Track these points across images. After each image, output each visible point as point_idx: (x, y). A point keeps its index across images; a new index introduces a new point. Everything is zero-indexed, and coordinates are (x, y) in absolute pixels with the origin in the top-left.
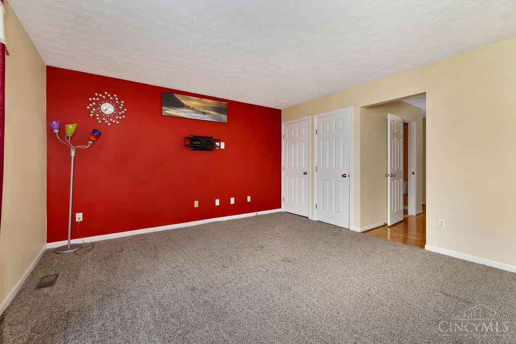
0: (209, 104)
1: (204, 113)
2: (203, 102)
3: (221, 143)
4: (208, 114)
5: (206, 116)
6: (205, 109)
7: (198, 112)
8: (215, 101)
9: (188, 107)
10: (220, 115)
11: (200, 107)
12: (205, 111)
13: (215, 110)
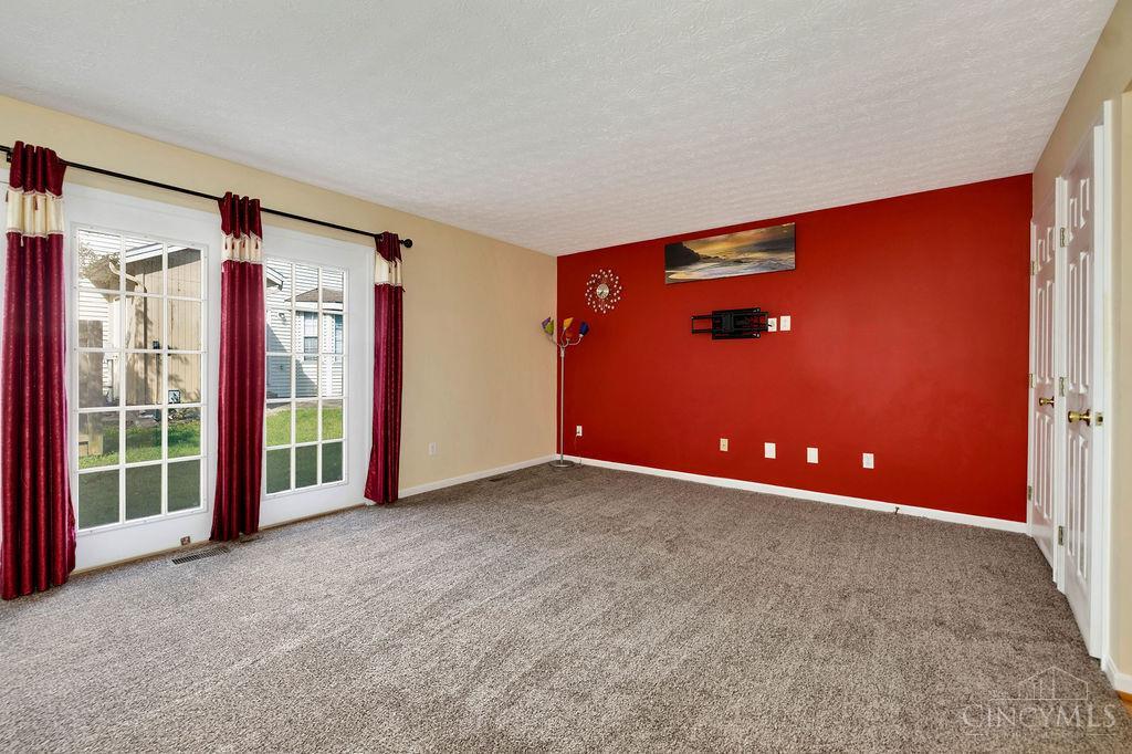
0: (749, 239)
1: (739, 262)
2: (738, 240)
3: (782, 318)
4: (747, 261)
5: (743, 266)
6: (741, 252)
7: (725, 263)
8: (763, 230)
9: (707, 259)
10: (776, 256)
11: (730, 251)
12: (742, 256)
13: (764, 248)
